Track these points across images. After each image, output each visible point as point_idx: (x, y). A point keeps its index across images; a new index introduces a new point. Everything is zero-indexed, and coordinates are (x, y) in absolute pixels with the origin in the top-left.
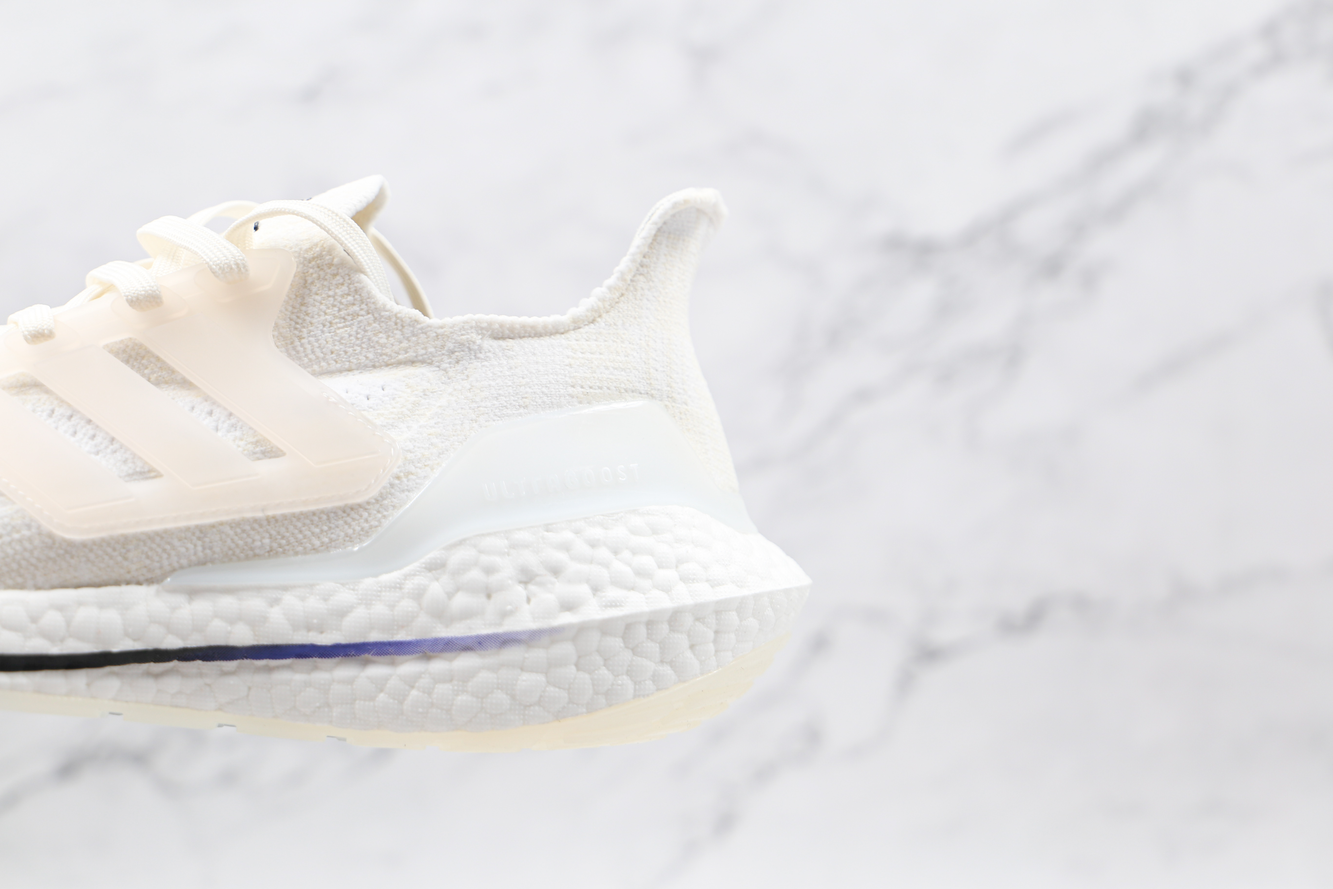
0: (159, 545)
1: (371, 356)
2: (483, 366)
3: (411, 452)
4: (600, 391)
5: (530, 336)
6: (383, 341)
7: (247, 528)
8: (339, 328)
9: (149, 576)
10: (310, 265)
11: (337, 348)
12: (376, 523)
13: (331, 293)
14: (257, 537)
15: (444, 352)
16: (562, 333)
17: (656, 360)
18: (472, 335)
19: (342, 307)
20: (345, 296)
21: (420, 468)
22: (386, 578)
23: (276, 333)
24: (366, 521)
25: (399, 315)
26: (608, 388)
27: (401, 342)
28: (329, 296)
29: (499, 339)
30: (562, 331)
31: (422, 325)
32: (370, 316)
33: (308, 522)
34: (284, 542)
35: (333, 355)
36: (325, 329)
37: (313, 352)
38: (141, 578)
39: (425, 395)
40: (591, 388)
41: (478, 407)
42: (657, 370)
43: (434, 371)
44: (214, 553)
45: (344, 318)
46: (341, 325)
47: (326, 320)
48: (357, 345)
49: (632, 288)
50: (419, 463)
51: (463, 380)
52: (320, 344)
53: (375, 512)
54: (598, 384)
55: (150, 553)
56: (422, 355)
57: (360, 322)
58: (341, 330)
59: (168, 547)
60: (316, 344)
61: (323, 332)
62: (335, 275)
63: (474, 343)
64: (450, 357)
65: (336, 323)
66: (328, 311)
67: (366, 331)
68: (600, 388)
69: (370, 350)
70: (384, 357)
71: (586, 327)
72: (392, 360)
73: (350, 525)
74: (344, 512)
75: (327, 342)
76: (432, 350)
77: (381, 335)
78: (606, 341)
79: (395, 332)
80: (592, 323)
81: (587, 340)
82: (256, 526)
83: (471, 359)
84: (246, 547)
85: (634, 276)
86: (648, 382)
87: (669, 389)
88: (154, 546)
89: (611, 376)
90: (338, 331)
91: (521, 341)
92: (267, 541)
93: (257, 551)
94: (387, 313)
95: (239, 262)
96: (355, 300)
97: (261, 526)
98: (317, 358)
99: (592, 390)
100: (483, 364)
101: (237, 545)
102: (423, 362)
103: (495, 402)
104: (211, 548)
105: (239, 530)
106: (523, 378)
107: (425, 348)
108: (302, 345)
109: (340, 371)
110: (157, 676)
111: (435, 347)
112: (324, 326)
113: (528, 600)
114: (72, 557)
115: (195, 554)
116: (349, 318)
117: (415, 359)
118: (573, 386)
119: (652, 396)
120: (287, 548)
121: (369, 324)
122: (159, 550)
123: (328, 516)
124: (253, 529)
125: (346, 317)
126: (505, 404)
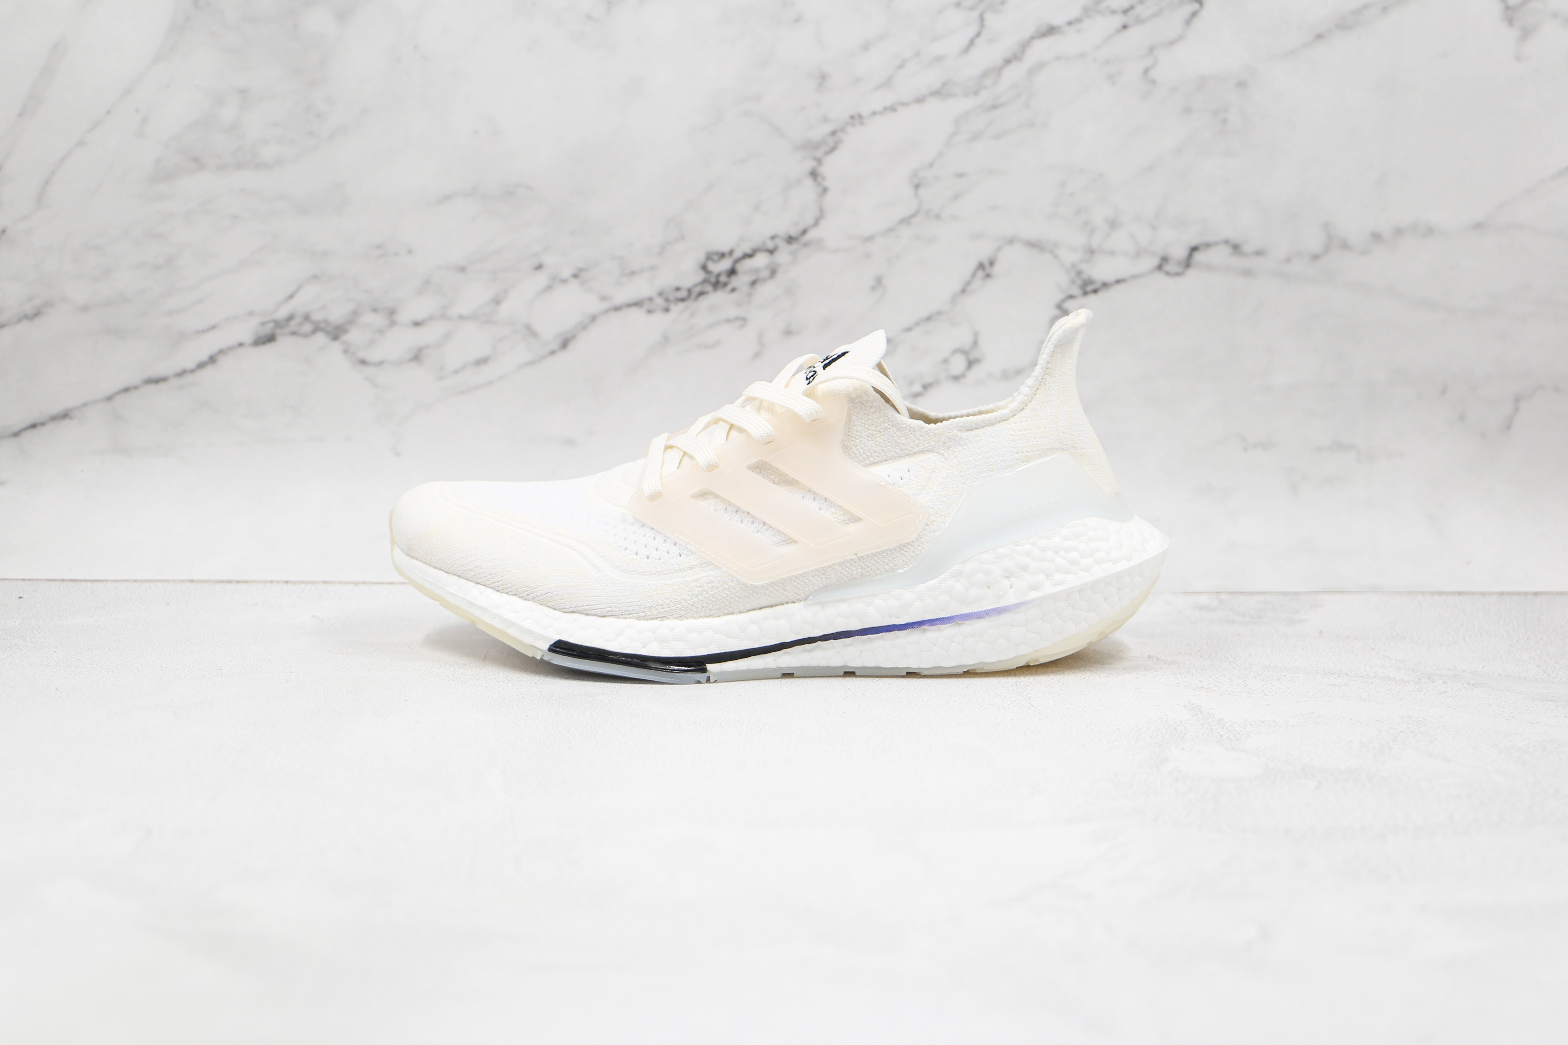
0: (802, 581)
1: (898, 451)
2: (964, 449)
3: (932, 509)
4: (1033, 453)
5: (987, 426)
6: (904, 442)
7: (848, 565)
8: (877, 437)
9: (798, 597)
10: (855, 402)
11: (878, 449)
12: (919, 552)
13: (870, 417)
14: (854, 569)
15: (940, 444)
16: (1006, 420)
17: (1062, 427)
18: (955, 431)
19: (877, 425)
20: (879, 418)
21: (939, 517)
22: (929, 583)
23: (842, 445)
24: (913, 552)
25: (911, 426)
26: (1038, 451)
27: (914, 441)
28: (869, 419)
29: (970, 430)
30: (1006, 419)
31: (925, 429)
32: (894, 428)
33: (880, 556)
34: (869, 569)
35: (876, 454)
36: (869, 439)
37: (864, 453)
38: (794, 600)
39: (934, 471)
40: (1027, 452)
41: (965, 475)
42: (1064, 433)
43: (936, 455)
44: (832, 580)
45: (879, 431)
46: (878, 435)
47: (869, 433)
48: (889, 446)
49: (1043, 384)
50: (937, 514)
51: (953, 459)
52: (868, 448)
53: (917, 546)
54: (1031, 449)
55: (798, 586)
56: (927, 447)
57: (889, 432)
58: (879, 438)
59: (807, 581)
60: (866, 449)
61: (868, 440)
62: (871, 407)
63: (957, 436)
64: (944, 446)
65: (875, 434)
66: (870, 428)
67: (893, 437)
68: (1033, 451)
69: (897, 447)
70: (906, 451)
71: (1019, 414)
72: (911, 452)
73: (904, 555)
74: (900, 548)
75: (872, 447)
76: (933, 443)
77: (902, 438)
78: (1032, 421)
79: (910, 435)
80: (1022, 410)
81: (1021, 422)
82: (853, 563)
83: (956, 445)
84: (848, 575)
85: (1043, 376)
86: (1060, 441)
87: (1072, 442)
88: (799, 582)
89: (1038, 443)
90: (877, 439)
91: (983, 430)
92: (859, 570)
93: (855, 576)
94: (904, 425)
95: (817, 409)
96: (885, 419)
97: (855, 562)
98: (867, 456)
99: (1028, 454)
100: (963, 447)
101: (844, 574)
102: (928, 451)
103: (974, 470)
104: (830, 578)
105: (844, 567)
106: (988, 453)
107: (929, 443)
108: (857, 450)
109: (881, 462)
110: (809, 651)
111: (934, 442)
112: (869, 437)
113: (1011, 587)
114: (757, 594)
115: (822, 583)
116: (882, 430)
117: (924, 450)
118: (1017, 453)
119: (1063, 449)
120: (871, 572)
121: (895, 433)
122: (803, 584)
123: (891, 552)
124: (851, 565)
125: (881, 430)
126: (980, 471)
